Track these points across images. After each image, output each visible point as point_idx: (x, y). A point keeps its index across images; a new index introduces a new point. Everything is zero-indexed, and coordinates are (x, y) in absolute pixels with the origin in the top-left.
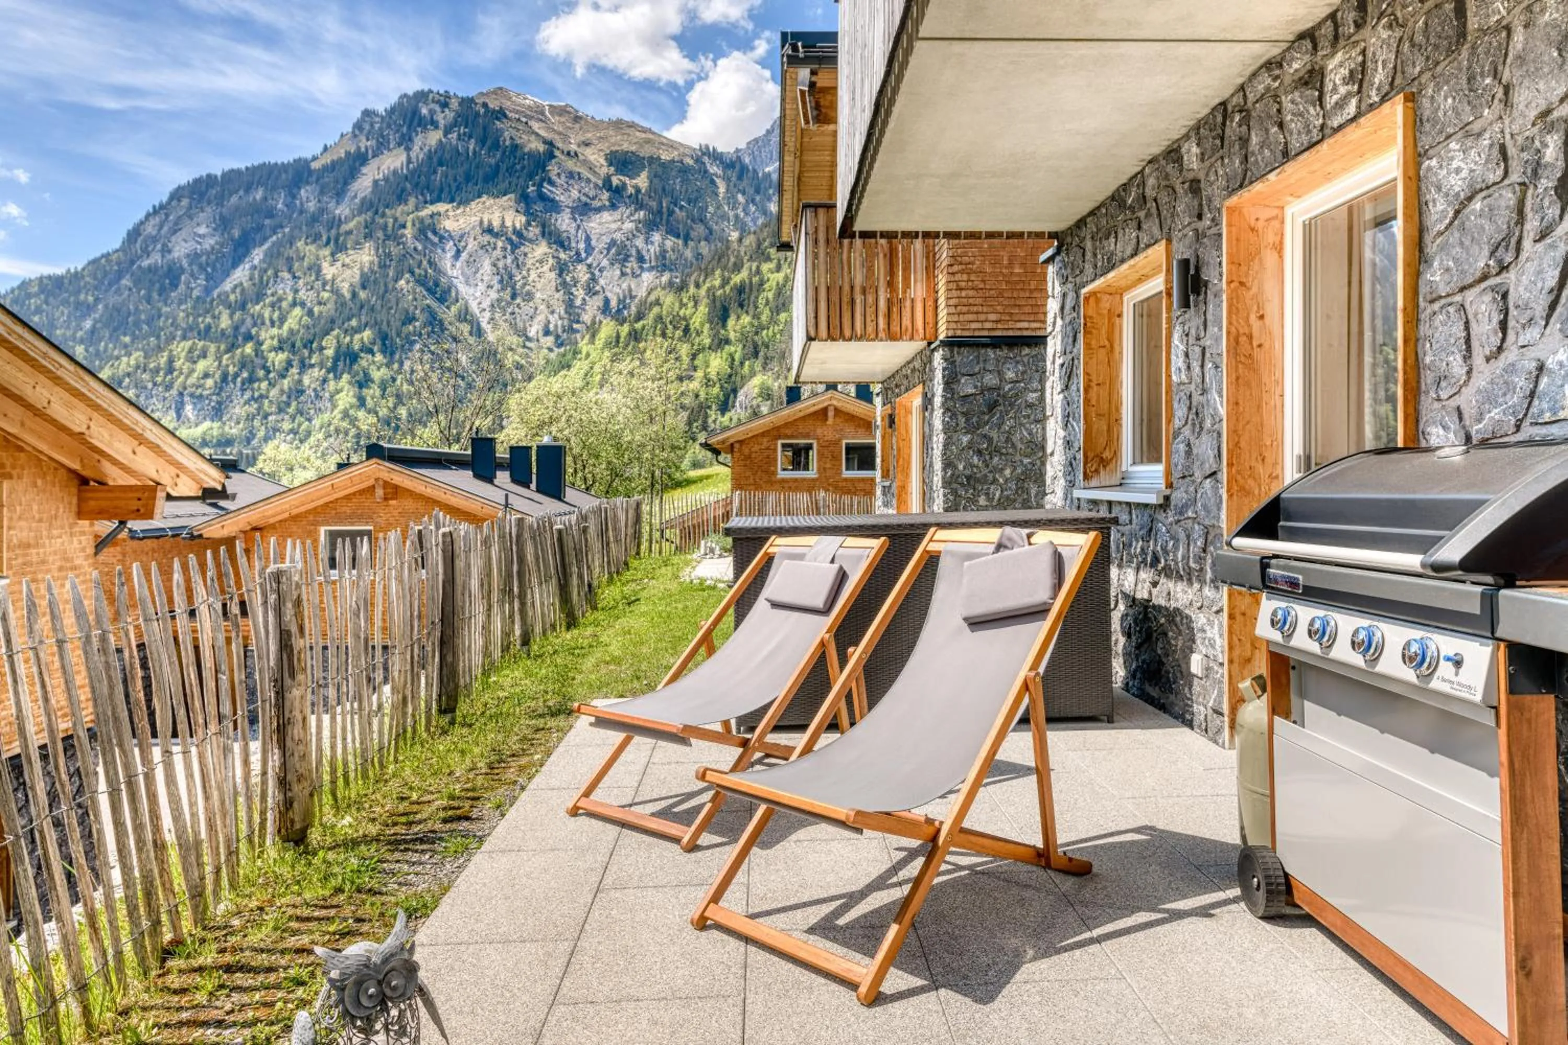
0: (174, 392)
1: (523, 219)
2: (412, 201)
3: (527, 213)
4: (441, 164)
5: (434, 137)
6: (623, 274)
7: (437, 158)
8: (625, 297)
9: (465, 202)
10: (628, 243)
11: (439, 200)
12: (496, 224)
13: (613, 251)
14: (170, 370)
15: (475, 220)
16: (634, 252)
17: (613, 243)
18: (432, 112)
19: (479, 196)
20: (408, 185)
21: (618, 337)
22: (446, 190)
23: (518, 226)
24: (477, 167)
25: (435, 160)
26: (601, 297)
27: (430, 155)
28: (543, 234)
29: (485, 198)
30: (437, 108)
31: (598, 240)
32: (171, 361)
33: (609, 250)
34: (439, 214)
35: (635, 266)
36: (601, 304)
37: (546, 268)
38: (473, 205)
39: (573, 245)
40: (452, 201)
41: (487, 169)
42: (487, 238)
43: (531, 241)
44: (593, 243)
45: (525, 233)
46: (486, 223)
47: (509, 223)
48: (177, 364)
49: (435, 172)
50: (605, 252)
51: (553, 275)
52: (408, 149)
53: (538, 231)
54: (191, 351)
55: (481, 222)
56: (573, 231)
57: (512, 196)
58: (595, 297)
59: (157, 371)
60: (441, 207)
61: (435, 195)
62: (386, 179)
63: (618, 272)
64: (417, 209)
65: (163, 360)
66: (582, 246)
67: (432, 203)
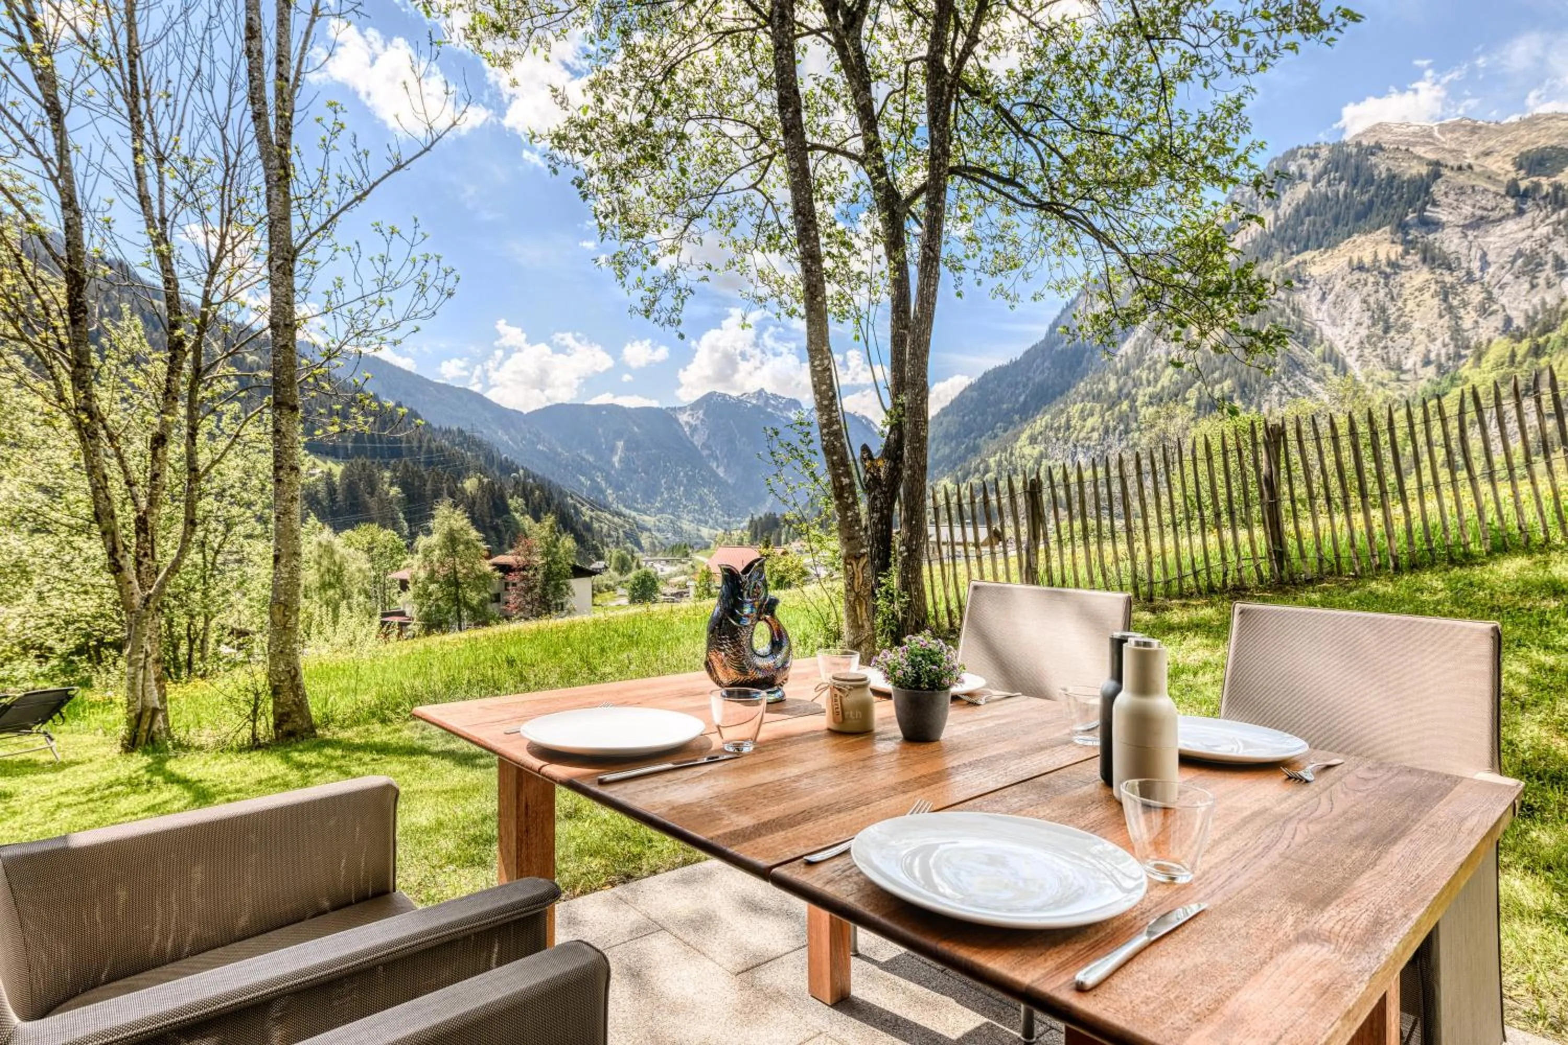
0: (1070, 445)
1: (1400, 249)
2: (1278, 255)
3: (1405, 242)
4: (1308, 214)
5: (1301, 191)
6: (1533, 286)
7: (1304, 210)
8: (1536, 313)
9: (1334, 245)
10: (1542, 251)
11: (1306, 248)
12: (1367, 260)
13: (1520, 262)
15: (1343, 261)
16: (1550, 258)
17: (1520, 254)
18: (1300, 168)
19: (1349, 236)
20: (1274, 242)
21: (1513, 355)
22: (1313, 238)
23: (1393, 257)
24: (1348, 208)
25: (1303, 212)
26: (1500, 316)
27: (1297, 210)
28: (1424, 260)
29: (1355, 236)
30: (1306, 161)
31: (1499, 255)
33: (1513, 262)
34: (1305, 262)
35: (1552, 275)
36: (1500, 324)
37: (1427, 295)
38: (1342, 246)
39: (1465, 265)
40: (1319, 247)
41: (1360, 207)
42: (1357, 275)
43: (1408, 268)
44: (1491, 257)
45: (1401, 262)
46: (1355, 261)
47: (1382, 257)
49: (1302, 223)
50: (1508, 266)
51: (1436, 301)
52: (1277, 208)
53: (1417, 258)
55: (1350, 261)
56: (1465, 251)
57: (1387, 228)
58: (1493, 317)
60: (1307, 255)
61: (1302, 245)
62: (1254, 241)
63: (1527, 286)
64: (1283, 262)
66: (1475, 265)
67: (1298, 253)
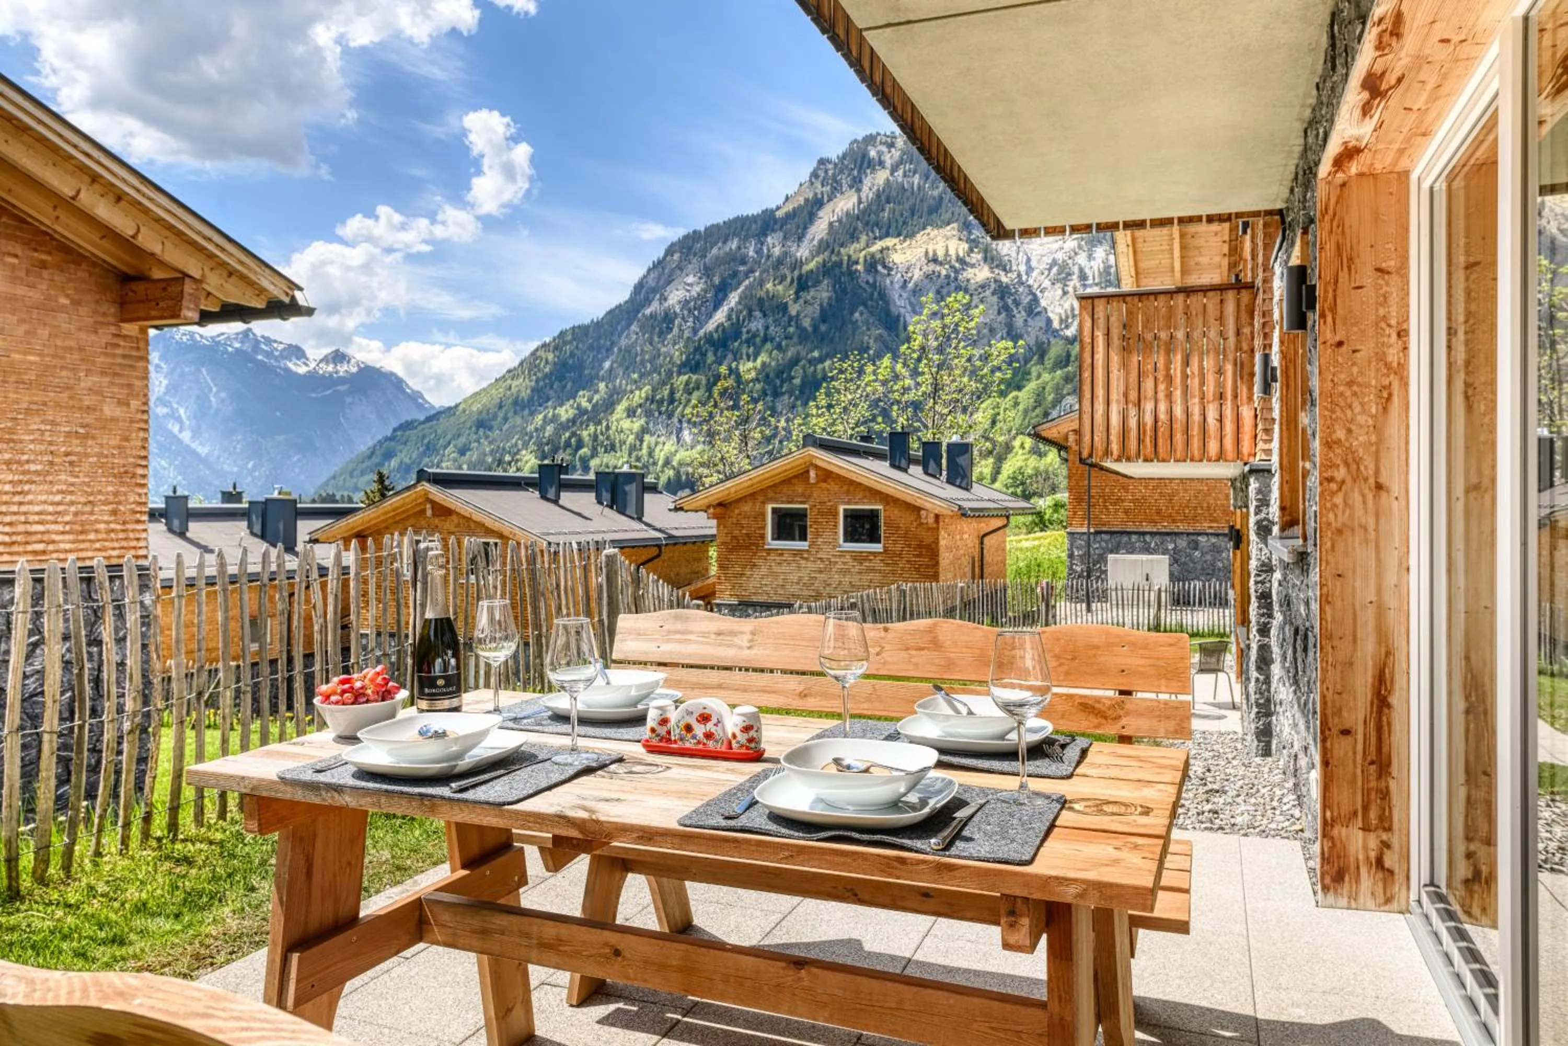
14: (672, 400)
32: (672, 393)
48: (677, 396)
54: (687, 383)
59: (662, 401)
65: (666, 393)
